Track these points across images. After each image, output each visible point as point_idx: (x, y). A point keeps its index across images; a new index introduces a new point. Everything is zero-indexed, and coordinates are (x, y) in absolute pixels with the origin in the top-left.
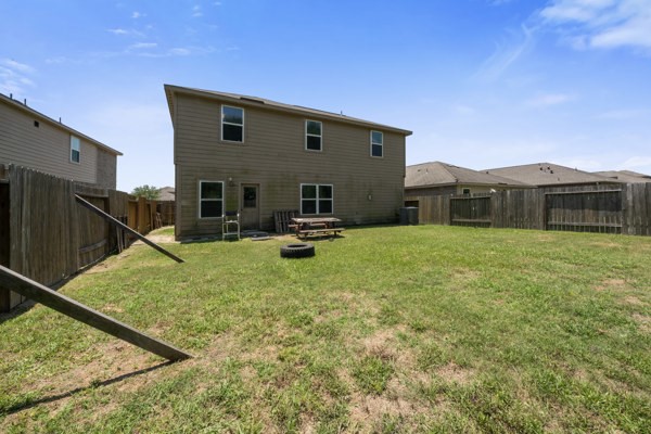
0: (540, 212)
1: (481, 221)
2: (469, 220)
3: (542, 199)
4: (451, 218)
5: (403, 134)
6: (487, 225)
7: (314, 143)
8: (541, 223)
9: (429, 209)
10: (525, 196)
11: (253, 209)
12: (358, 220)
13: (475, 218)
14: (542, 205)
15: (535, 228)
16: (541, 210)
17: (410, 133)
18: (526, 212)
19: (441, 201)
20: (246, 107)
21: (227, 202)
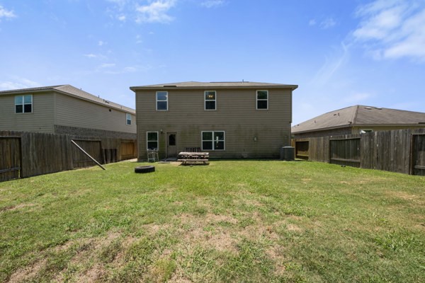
0: (406, 153)
1: (353, 160)
2: (343, 160)
3: (409, 140)
4: (330, 156)
5: (291, 88)
6: (357, 165)
7: (211, 105)
8: (407, 166)
9: (315, 148)
10: (392, 136)
11: (174, 146)
12: (245, 154)
13: (349, 158)
14: (408, 147)
15: (401, 171)
16: (408, 152)
17: (296, 87)
18: (392, 154)
19: (324, 141)
20: (169, 90)
21: (160, 142)
